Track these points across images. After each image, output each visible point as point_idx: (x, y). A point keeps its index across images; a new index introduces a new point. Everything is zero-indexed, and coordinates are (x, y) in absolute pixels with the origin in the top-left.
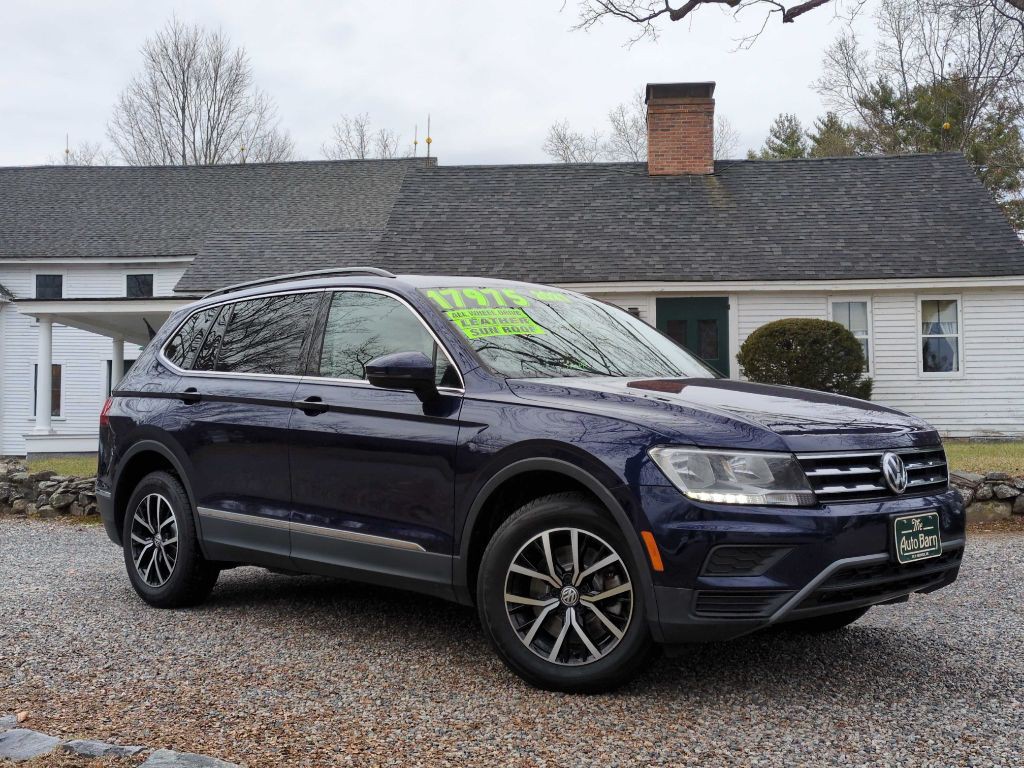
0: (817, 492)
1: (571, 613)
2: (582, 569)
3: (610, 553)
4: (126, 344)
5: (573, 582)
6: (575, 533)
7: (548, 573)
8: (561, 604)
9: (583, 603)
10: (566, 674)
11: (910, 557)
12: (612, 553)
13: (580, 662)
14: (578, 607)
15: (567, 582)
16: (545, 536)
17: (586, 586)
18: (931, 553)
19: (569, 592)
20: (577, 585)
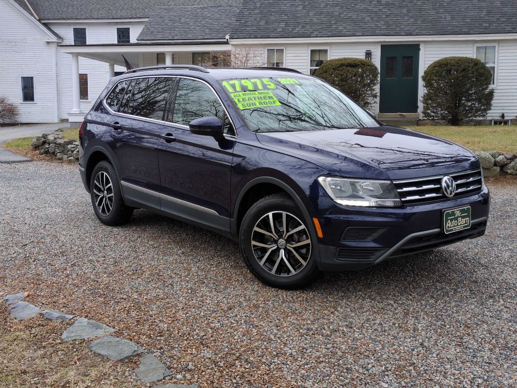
0: (403, 199)
1: (282, 252)
2: (288, 231)
3: (301, 225)
4: (115, 65)
5: (284, 237)
6: (284, 213)
7: (272, 232)
8: (278, 247)
9: (288, 247)
10: (279, 280)
11: (452, 230)
12: (302, 225)
13: (286, 275)
14: (285, 249)
15: (280, 237)
16: (270, 214)
17: (290, 239)
18: (464, 227)
19: (282, 242)
20: (286, 238)
